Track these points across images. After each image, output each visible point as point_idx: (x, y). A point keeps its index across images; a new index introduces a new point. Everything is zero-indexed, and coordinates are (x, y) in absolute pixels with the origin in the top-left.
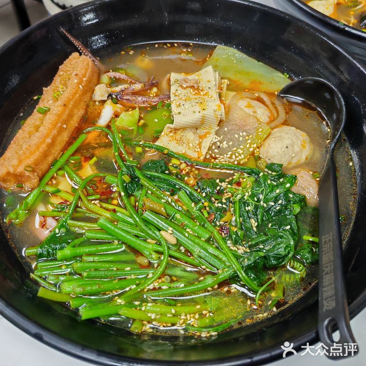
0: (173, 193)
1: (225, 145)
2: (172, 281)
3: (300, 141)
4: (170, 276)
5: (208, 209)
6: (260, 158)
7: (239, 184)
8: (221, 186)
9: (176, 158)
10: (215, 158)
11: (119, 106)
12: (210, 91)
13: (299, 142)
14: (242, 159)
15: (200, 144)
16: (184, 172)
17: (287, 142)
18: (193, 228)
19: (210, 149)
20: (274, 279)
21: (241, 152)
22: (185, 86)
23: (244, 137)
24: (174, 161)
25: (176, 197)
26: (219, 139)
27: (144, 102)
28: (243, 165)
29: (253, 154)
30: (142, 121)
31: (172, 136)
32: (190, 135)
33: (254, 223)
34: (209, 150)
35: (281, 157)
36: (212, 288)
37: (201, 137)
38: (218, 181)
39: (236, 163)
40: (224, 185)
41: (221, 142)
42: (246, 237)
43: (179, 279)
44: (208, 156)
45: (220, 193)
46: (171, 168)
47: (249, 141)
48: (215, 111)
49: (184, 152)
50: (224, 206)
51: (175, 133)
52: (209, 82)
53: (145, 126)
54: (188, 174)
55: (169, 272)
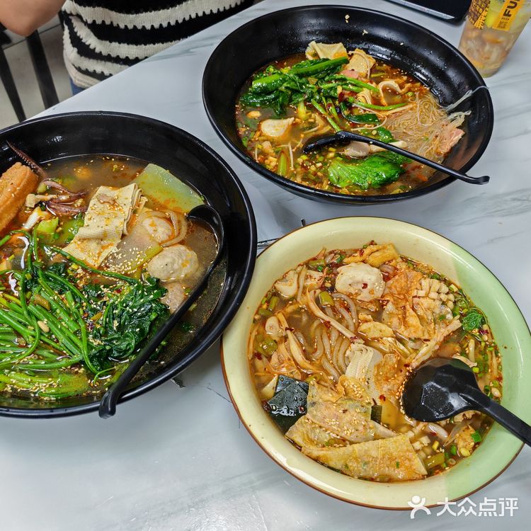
0: (61, 293)
1: (120, 257)
2: (39, 359)
3: (183, 259)
4: (38, 355)
5: (84, 308)
6: (145, 271)
7: (119, 291)
8: (102, 291)
9: (76, 264)
10: (108, 267)
11: (45, 213)
12: (124, 207)
13: (180, 262)
14: (130, 270)
15: (99, 254)
16: (78, 276)
17: (168, 260)
18: (67, 322)
19: (107, 258)
20: (115, 367)
21: (130, 264)
22: (102, 202)
23: (136, 251)
24: (74, 266)
25: (63, 296)
26: (117, 251)
27: (66, 212)
28: (129, 275)
29: (141, 266)
30: (60, 229)
31: (78, 245)
32: (93, 246)
33: (116, 324)
34: (105, 259)
35: (160, 272)
36: (66, 368)
37: (103, 248)
38: (102, 286)
39: (123, 273)
40: (105, 290)
41: (118, 253)
42: (106, 334)
43: (44, 358)
44: (103, 265)
45: (100, 297)
46: (69, 271)
47: (139, 256)
48: (117, 227)
49: (84, 259)
50: (98, 308)
51: (83, 242)
52: (127, 199)
53: (61, 233)
54: (81, 278)
55: (38, 352)
